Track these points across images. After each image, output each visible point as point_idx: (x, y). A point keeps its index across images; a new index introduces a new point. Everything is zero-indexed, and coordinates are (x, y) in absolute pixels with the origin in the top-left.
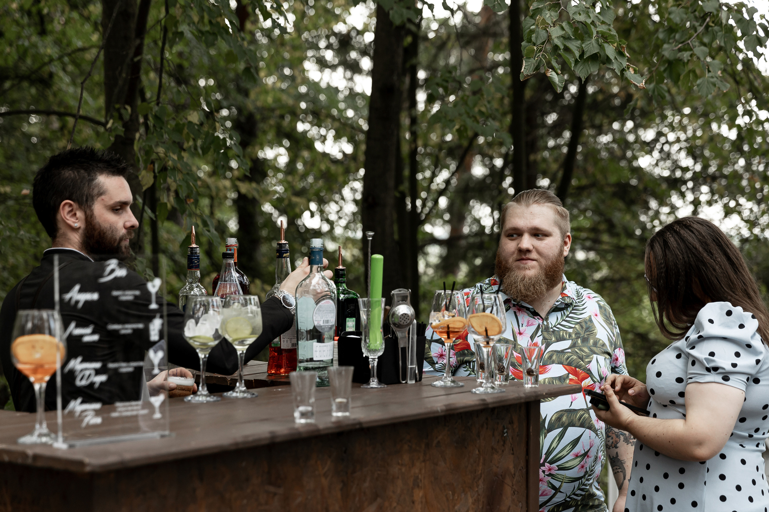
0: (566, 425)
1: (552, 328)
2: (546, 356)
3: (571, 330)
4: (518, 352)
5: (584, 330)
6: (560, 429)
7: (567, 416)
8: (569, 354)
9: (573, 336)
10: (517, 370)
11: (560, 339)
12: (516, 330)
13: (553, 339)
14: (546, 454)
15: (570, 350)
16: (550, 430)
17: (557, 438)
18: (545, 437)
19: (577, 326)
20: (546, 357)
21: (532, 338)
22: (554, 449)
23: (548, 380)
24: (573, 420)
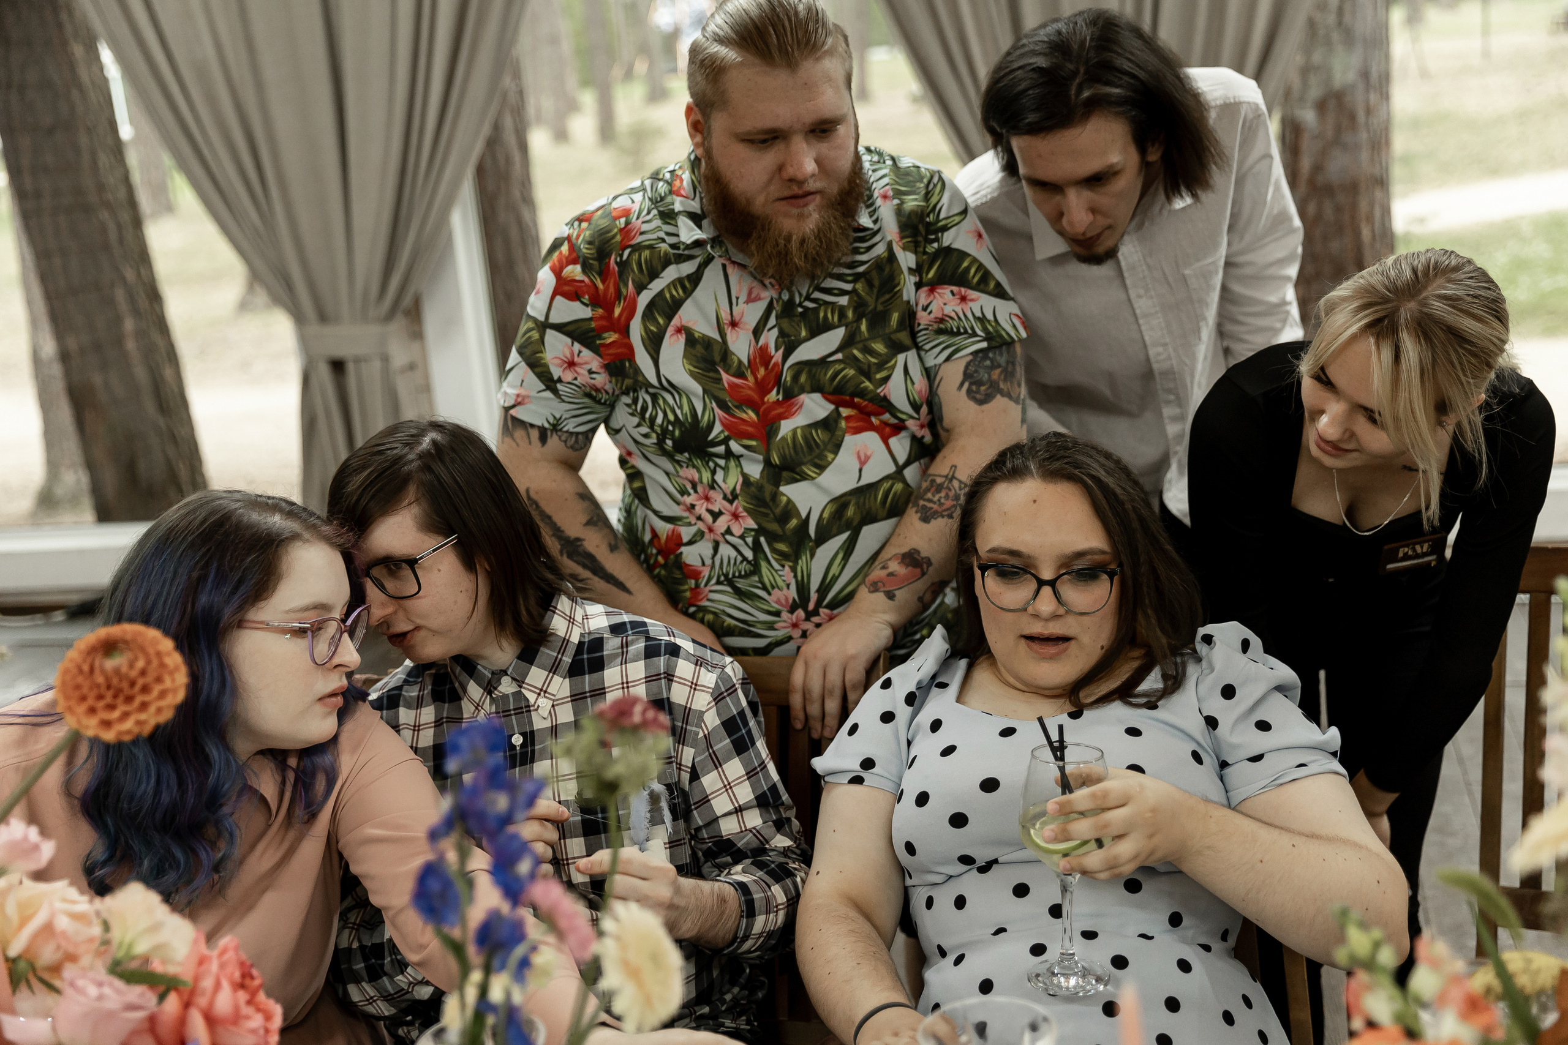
0: (855, 523)
1: (800, 305)
2: (787, 376)
3: (844, 301)
4: (732, 371)
5: (875, 290)
6: (845, 536)
7: (857, 504)
8: (838, 367)
9: (850, 314)
10: (734, 416)
11: (818, 329)
12: (725, 316)
13: (804, 333)
14: (818, 591)
15: (839, 356)
16: (821, 539)
17: (840, 556)
18: (812, 556)
19: (859, 286)
20: (788, 379)
21: (757, 332)
22: (835, 578)
23: (803, 431)
24: (870, 508)
